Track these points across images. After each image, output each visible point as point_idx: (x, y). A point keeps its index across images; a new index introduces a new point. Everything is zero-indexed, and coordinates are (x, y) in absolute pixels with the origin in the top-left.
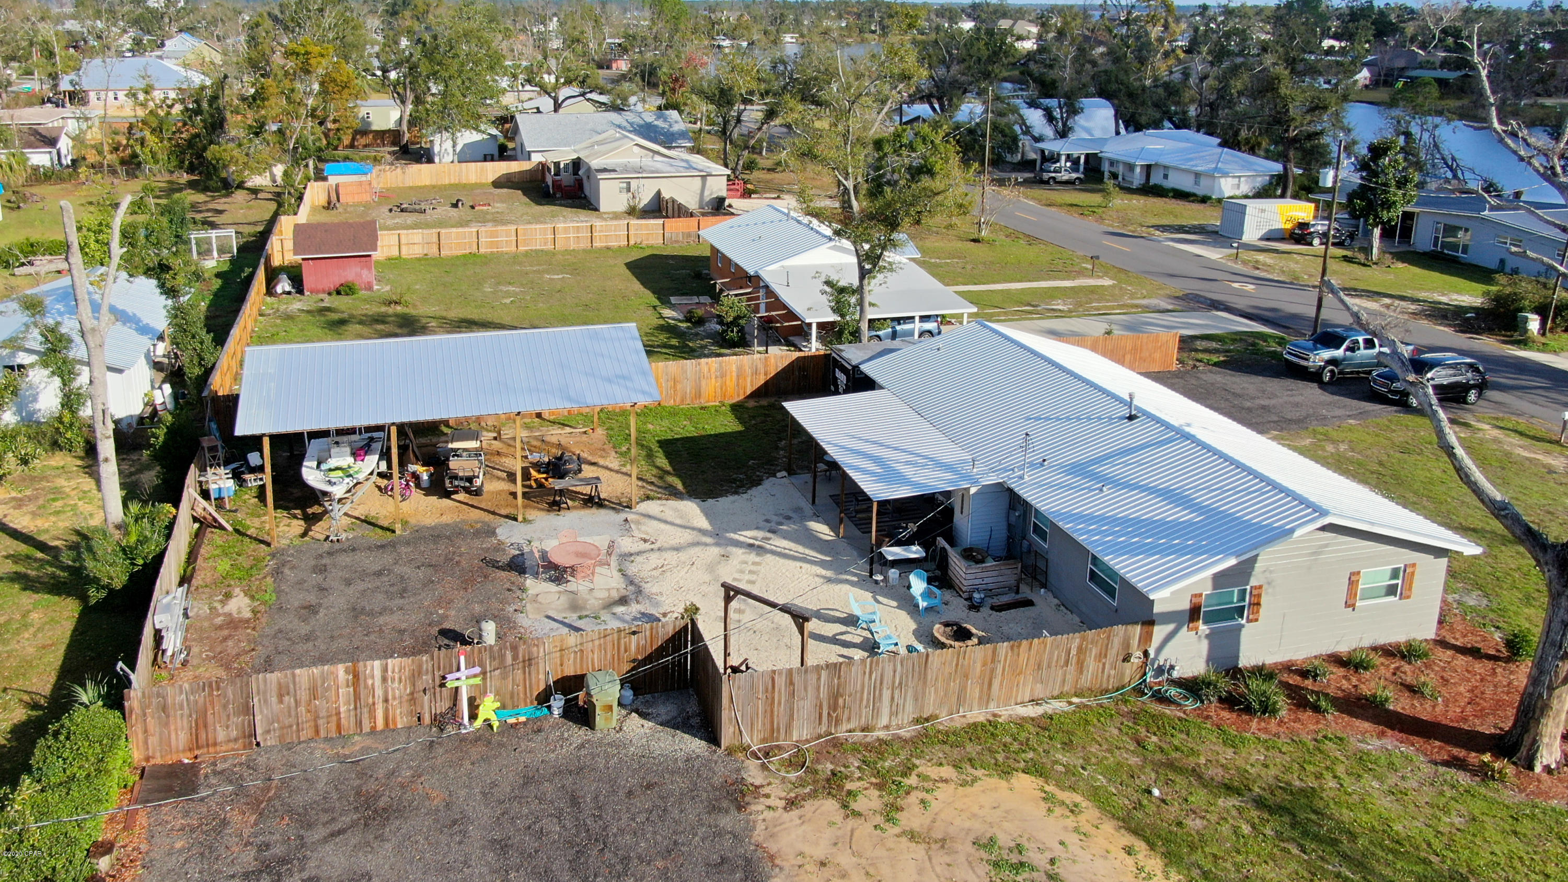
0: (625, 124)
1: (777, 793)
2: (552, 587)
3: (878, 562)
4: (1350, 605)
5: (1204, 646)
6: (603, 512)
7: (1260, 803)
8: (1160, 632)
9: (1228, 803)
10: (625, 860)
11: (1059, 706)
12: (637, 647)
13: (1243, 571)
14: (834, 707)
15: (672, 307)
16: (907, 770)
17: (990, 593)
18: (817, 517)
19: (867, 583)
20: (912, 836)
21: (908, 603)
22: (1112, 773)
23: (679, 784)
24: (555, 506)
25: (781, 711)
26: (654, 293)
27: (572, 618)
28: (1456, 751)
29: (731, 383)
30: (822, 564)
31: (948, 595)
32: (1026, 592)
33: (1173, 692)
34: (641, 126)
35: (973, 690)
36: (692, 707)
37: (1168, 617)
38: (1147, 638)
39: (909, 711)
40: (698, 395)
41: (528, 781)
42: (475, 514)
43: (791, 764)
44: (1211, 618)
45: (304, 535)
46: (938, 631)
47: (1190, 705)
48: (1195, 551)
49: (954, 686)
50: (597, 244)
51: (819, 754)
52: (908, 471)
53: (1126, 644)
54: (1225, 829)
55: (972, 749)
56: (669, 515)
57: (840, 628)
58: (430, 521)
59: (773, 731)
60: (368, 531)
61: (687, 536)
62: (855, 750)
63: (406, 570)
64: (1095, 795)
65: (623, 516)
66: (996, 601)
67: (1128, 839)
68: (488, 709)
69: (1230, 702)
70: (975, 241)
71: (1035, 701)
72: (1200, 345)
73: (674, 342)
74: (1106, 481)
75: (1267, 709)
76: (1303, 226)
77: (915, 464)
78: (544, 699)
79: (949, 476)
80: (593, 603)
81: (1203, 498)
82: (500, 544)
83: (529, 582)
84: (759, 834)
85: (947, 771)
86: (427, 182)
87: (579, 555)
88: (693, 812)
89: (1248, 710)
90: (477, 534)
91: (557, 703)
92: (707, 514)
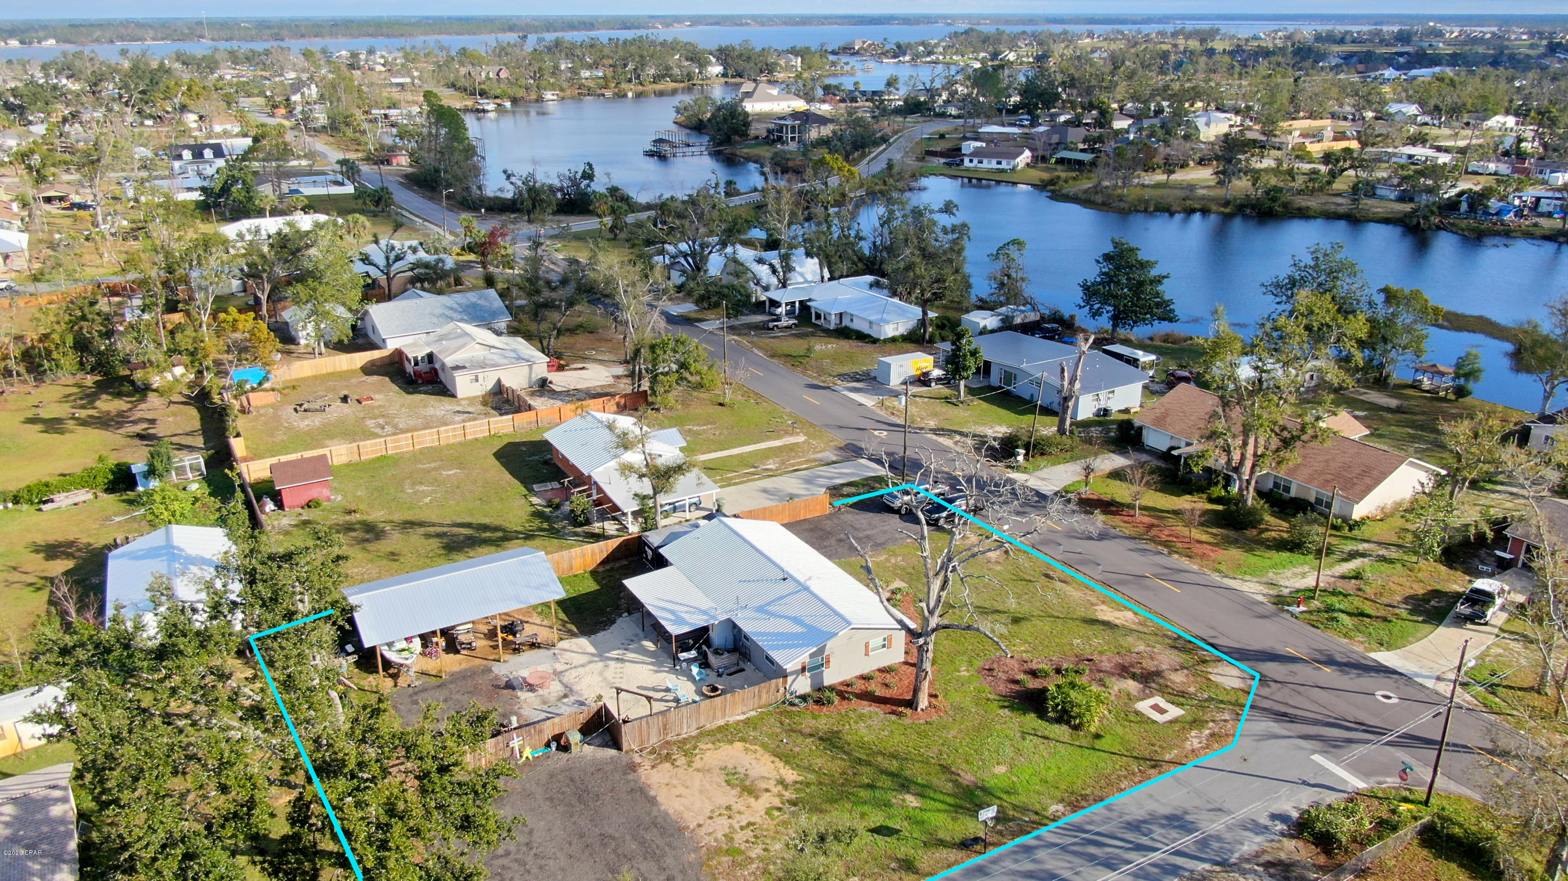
0: (455, 306)
1: (647, 764)
2: (530, 694)
3: (675, 659)
4: (867, 654)
5: (809, 681)
6: (541, 650)
7: (821, 739)
8: (790, 679)
9: (809, 740)
10: (597, 796)
11: (753, 713)
12: (583, 718)
13: (821, 651)
14: (665, 729)
15: (536, 494)
16: (695, 748)
17: (726, 668)
18: (646, 638)
19: (673, 670)
20: (698, 770)
21: (691, 678)
22: (769, 736)
23: (611, 767)
24: (517, 651)
25: (645, 734)
26: (521, 482)
27: (545, 708)
28: (894, 708)
29: (588, 559)
30: (652, 664)
31: (708, 671)
32: (742, 665)
33: (797, 701)
34: (468, 306)
35: (719, 713)
36: (608, 738)
37: (792, 673)
38: (785, 682)
39: (694, 726)
40: (571, 568)
41: (551, 776)
42: (478, 662)
43: (651, 753)
44: (810, 670)
45: (396, 685)
46: (705, 690)
47: (803, 705)
48: (801, 646)
49: (711, 713)
50: (469, 437)
51: (661, 747)
52: (686, 617)
53: (777, 686)
54: (807, 750)
55: (719, 736)
56: (574, 648)
57: (664, 694)
58: (456, 668)
59: (642, 743)
60: (427, 679)
61: (585, 659)
62: (675, 744)
63: (458, 696)
64: (764, 746)
65: (551, 652)
66: (729, 671)
67: (773, 758)
68: (527, 752)
69: (818, 702)
70: (721, 404)
71: (744, 713)
72: (846, 490)
73: (545, 525)
74: (771, 614)
75: (830, 702)
76: (926, 374)
77: (689, 612)
78: (548, 745)
79: (705, 617)
80: (553, 698)
81: (808, 621)
82: (497, 678)
83: (519, 693)
84: (643, 779)
85: (710, 746)
86: (310, 374)
87: (542, 678)
88: (617, 776)
89: (823, 704)
90: (483, 672)
91: (554, 745)
92: (593, 644)
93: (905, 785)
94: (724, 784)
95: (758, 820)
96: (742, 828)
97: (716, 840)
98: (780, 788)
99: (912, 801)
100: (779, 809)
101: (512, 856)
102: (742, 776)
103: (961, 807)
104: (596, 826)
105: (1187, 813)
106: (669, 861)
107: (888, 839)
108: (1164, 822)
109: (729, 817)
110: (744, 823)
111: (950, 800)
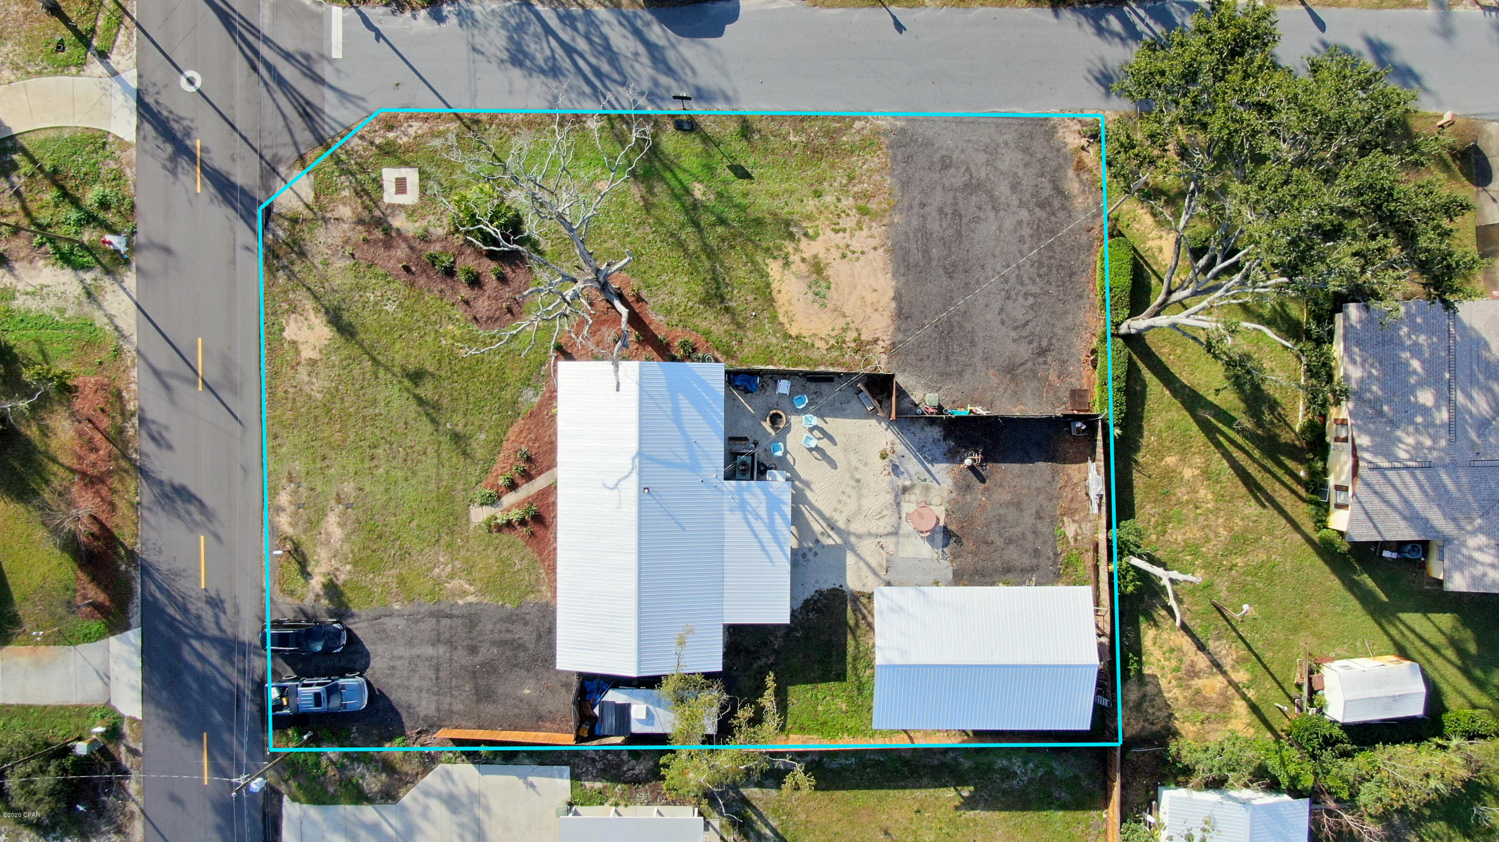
1: (879, 348)
7: (722, 301)
9: (732, 304)
16: (831, 348)
20: (844, 315)
54: (742, 294)
67: (776, 297)
83: (943, 522)
84: (891, 328)
85: (818, 344)
93: (693, 209)
94: (833, 286)
95: (829, 232)
96: (844, 231)
97: (870, 228)
98: (792, 258)
99: (698, 191)
100: (806, 235)
101: (1024, 290)
102: (814, 288)
103: (665, 165)
104: (952, 291)
105: (502, 61)
106: (915, 223)
107: (743, 164)
108: (528, 63)
109: (848, 246)
110: (841, 234)
111: (668, 175)
